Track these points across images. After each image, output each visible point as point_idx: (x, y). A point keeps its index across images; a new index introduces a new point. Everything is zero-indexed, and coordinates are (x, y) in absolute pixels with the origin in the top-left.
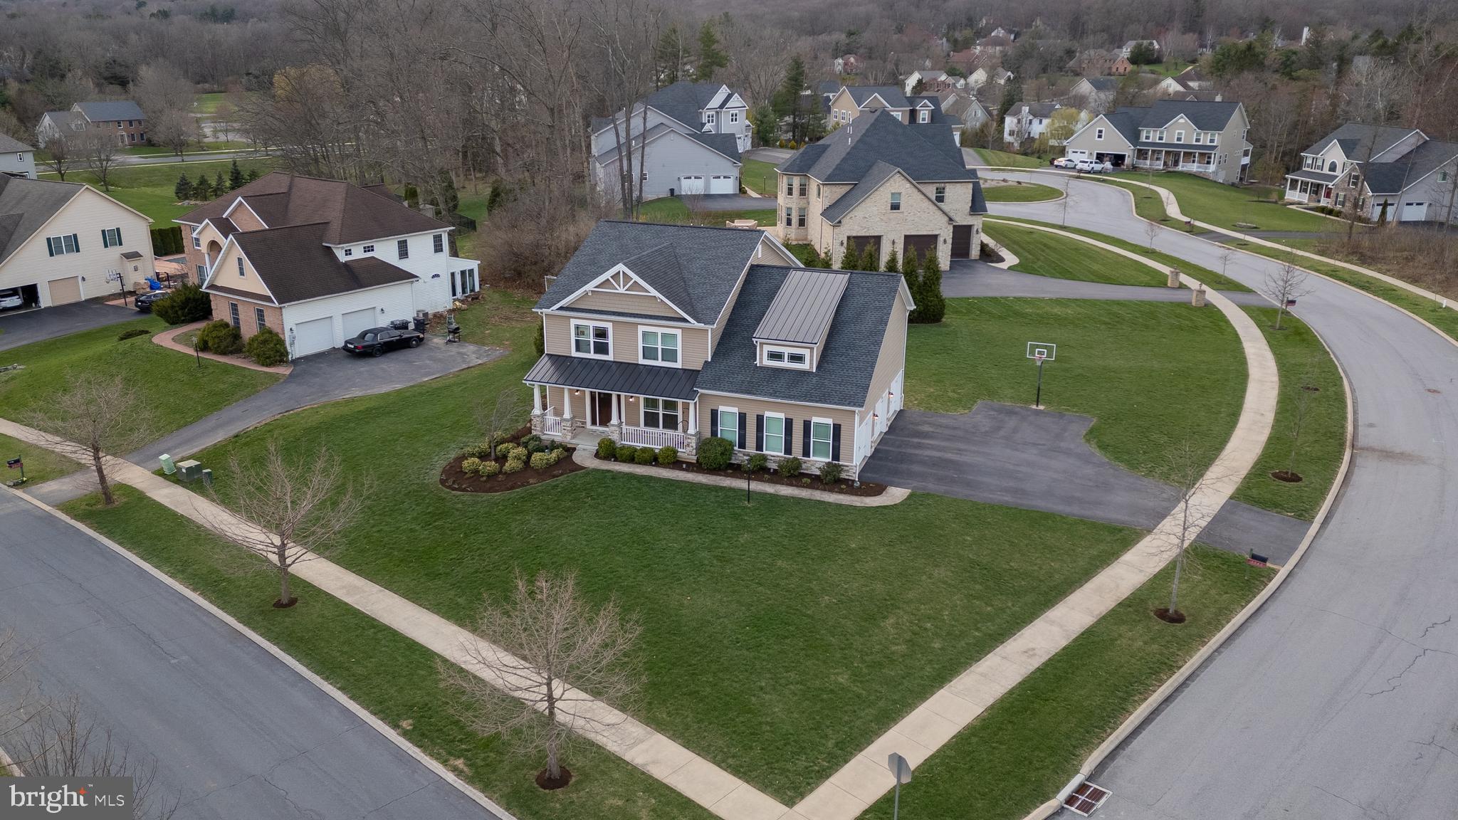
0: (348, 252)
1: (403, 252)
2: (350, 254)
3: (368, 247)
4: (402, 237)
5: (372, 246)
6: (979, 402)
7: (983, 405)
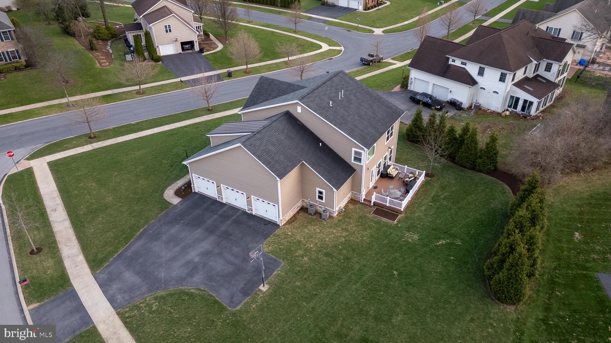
0: (453, 61)
1: (481, 72)
2: (454, 62)
3: (464, 63)
4: (483, 66)
5: (466, 63)
6: (281, 261)
7: (275, 261)
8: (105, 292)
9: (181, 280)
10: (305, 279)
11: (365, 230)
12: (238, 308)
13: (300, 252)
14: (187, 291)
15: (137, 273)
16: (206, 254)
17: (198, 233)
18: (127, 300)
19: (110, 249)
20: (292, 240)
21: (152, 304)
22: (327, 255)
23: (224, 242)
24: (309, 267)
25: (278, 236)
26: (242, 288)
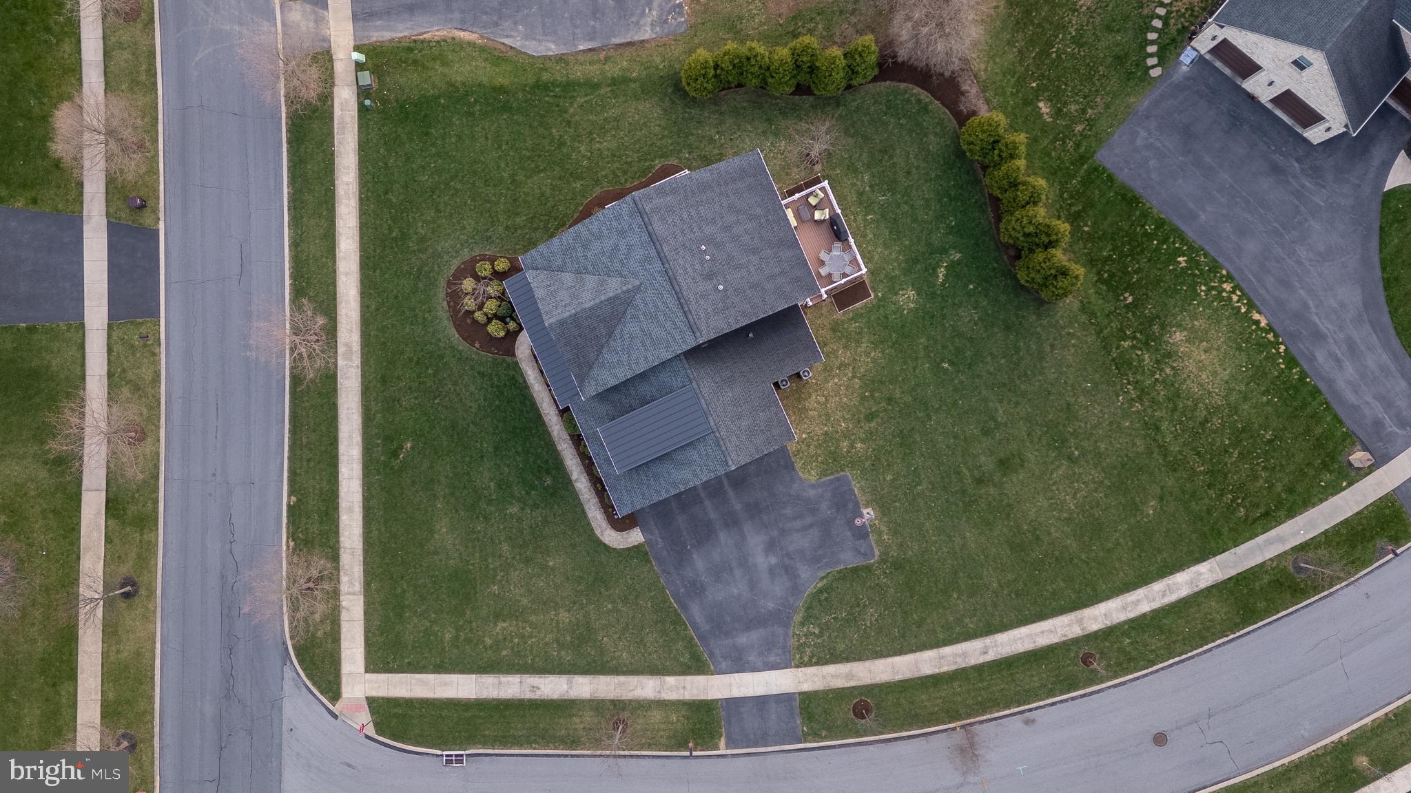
6: (842, 473)
7: (838, 479)
8: (754, 669)
9: (795, 590)
10: (888, 465)
11: (858, 342)
12: (877, 553)
13: (845, 445)
14: (815, 591)
15: (748, 629)
16: (771, 546)
17: (725, 538)
18: (784, 653)
19: (680, 645)
20: (818, 440)
21: (808, 630)
22: (870, 417)
23: (765, 517)
24: (874, 450)
25: (798, 451)
26: (853, 535)
